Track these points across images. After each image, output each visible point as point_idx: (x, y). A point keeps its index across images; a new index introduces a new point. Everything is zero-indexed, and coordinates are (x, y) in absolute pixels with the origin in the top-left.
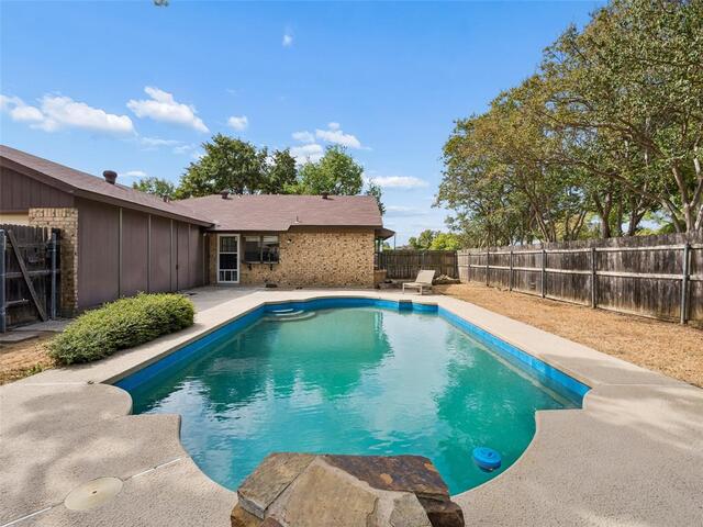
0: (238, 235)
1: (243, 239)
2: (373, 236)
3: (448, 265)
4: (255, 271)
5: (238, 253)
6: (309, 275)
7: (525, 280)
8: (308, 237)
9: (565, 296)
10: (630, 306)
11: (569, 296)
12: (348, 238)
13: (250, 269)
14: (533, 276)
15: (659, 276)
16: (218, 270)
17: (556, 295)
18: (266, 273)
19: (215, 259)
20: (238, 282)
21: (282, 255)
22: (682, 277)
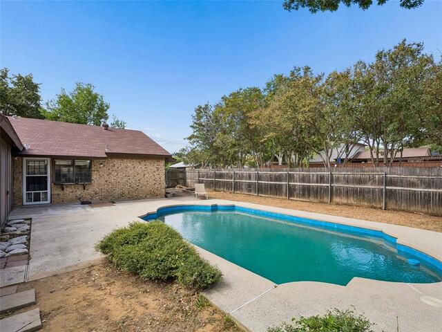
0: (49, 159)
1: (53, 163)
2: (164, 162)
3: (181, 179)
4: (68, 191)
5: (49, 175)
6: (118, 192)
7: (244, 187)
8: (117, 162)
9: (270, 194)
10: (305, 197)
11: (273, 194)
12: (148, 163)
13: (63, 189)
14: (249, 185)
15: (318, 184)
16: (25, 192)
17: (265, 194)
18: (79, 192)
19: (22, 182)
20: (49, 201)
21: (95, 176)
22: (329, 185)
